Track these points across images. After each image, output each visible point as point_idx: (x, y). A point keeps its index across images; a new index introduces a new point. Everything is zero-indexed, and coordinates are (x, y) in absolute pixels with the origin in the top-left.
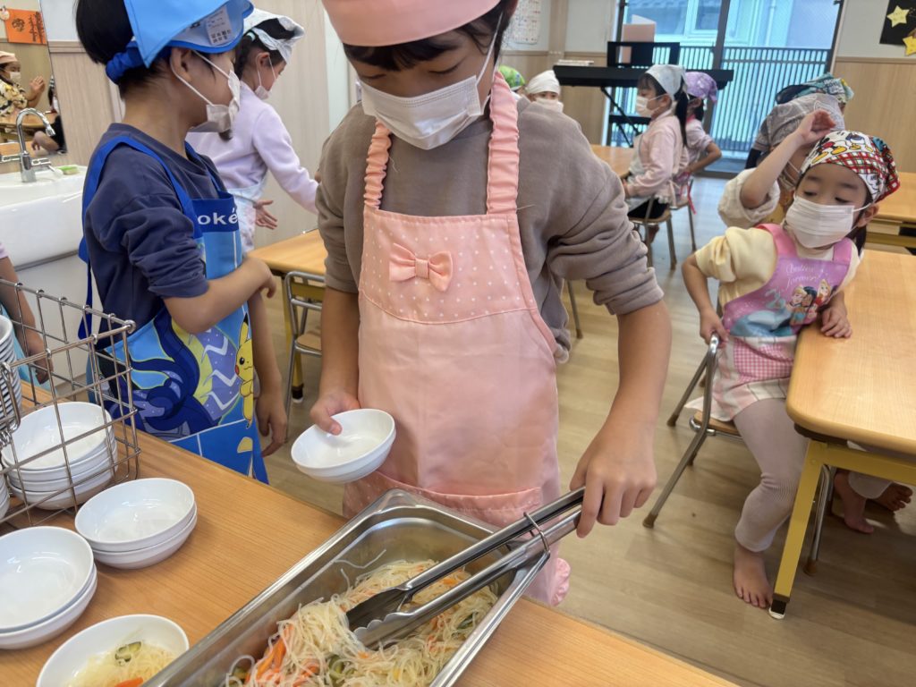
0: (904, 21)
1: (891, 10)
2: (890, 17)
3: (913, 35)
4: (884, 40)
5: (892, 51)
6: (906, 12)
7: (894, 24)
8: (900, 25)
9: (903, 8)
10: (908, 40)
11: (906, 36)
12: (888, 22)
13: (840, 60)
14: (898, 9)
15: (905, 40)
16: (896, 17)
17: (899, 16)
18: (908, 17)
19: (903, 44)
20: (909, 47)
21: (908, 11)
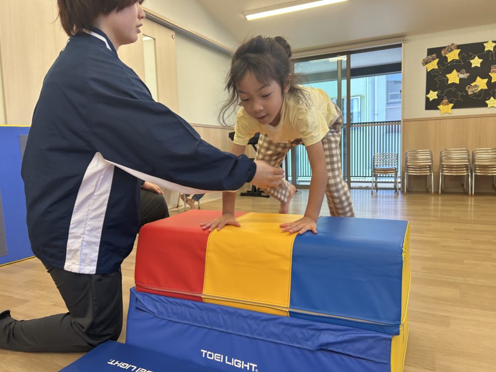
0: (436, 98)
1: (428, 93)
2: (428, 96)
3: (443, 104)
4: (427, 108)
5: (432, 114)
7: (431, 99)
8: (434, 100)
9: (434, 91)
12: (427, 99)
13: (405, 121)
14: (431, 92)
15: (438, 107)
17: (433, 95)
18: (437, 95)
19: (438, 109)
20: (442, 111)
21: (437, 92)
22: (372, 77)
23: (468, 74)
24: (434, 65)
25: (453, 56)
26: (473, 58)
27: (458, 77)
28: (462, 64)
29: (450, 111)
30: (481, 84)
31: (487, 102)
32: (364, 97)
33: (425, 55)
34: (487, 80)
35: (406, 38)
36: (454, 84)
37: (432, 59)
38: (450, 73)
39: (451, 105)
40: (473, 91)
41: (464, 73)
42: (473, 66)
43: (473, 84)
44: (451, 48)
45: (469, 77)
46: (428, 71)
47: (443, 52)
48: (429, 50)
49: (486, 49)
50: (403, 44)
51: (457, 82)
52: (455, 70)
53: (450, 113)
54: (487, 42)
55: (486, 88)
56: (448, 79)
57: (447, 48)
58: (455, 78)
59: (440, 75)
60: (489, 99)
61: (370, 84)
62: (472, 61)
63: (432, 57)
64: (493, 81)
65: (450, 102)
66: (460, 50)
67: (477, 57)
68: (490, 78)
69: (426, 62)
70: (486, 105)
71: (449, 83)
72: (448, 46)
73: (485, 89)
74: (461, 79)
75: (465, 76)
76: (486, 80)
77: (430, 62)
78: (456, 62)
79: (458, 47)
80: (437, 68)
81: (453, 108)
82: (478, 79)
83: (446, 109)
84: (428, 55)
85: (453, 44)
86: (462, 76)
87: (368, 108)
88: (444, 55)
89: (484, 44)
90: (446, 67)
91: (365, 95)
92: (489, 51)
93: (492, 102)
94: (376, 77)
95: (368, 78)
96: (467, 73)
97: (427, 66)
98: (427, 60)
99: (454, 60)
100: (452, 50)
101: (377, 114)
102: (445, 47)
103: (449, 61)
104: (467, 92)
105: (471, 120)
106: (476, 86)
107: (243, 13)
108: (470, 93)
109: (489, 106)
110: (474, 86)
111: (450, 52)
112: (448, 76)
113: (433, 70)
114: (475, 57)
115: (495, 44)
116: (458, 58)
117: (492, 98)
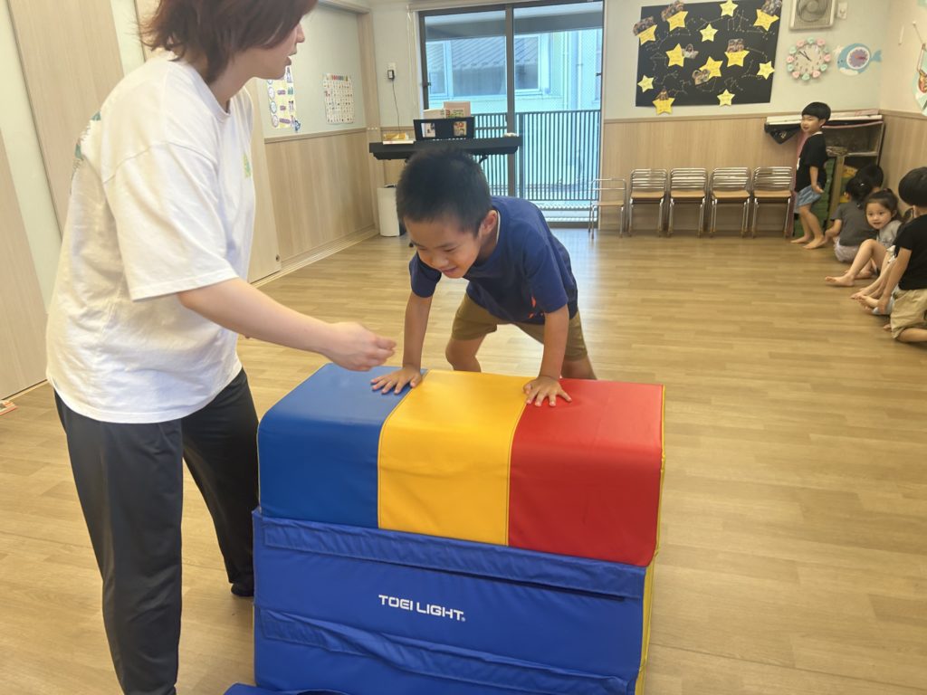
0: (651, 87)
1: (640, 79)
2: (640, 84)
3: (660, 97)
4: (639, 103)
5: (646, 112)
7: (644, 90)
8: (648, 90)
9: (649, 77)
10: (656, 102)
11: (655, 99)
12: (639, 89)
13: (606, 122)
14: (645, 78)
15: (654, 102)
16: (645, 84)
17: (647, 83)
18: (653, 83)
19: (653, 105)
20: (659, 108)
21: (652, 79)
23: (697, 52)
24: (649, 35)
25: (677, 21)
26: (705, 27)
27: (683, 55)
28: (688, 37)
29: (669, 109)
30: (713, 68)
31: (720, 97)
33: (637, 19)
36: (676, 66)
37: (648, 25)
38: (672, 49)
39: (672, 100)
40: (702, 80)
41: (691, 51)
42: (704, 40)
43: (702, 69)
44: (675, 9)
46: (642, 44)
47: (663, 15)
48: (644, 9)
49: (723, 14)
51: (681, 64)
52: (679, 46)
53: (669, 113)
54: (725, 2)
55: (720, 75)
56: (668, 59)
57: (669, 9)
58: (678, 57)
59: (658, 51)
60: (722, 93)
62: (702, 32)
63: (647, 22)
64: (729, 65)
65: (670, 95)
66: (686, 13)
67: (709, 26)
68: (726, 60)
69: (639, 29)
70: (717, 102)
71: (669, 65)
72: (671, 5)
73: (718, 77)
75: (692, 54)
76: (720, 63)
77: (645, 29)
78: (680, 32)
79: (686, 7)
80: (654, 39)
81: (673, 104)
82: (710, 59)
83: (664, 106)
84: (642, 18)
85: (677, 2)
86: (688, 55)
88: (664, 20)
89: (722, 6)
90: (668, 39)
92: (727, 16)
93: (725, 98)
96: (694, 50)
97: (639, 35)
98: (641, 26)
99: (678, 28)
100: (676, 12)
102: (667, 6)
103: (671, 29)
104: (694, 80)
105: (698, 123)
106: (706, 71)
108: (697, 82)
109: (722, 103)
110: (703, 72)
111: (674, 14)
112: (669, 53)
113: (649, 42)
114: (707, 25)
115: (736, 6)
116: (684, 26)
117: (726, 92)
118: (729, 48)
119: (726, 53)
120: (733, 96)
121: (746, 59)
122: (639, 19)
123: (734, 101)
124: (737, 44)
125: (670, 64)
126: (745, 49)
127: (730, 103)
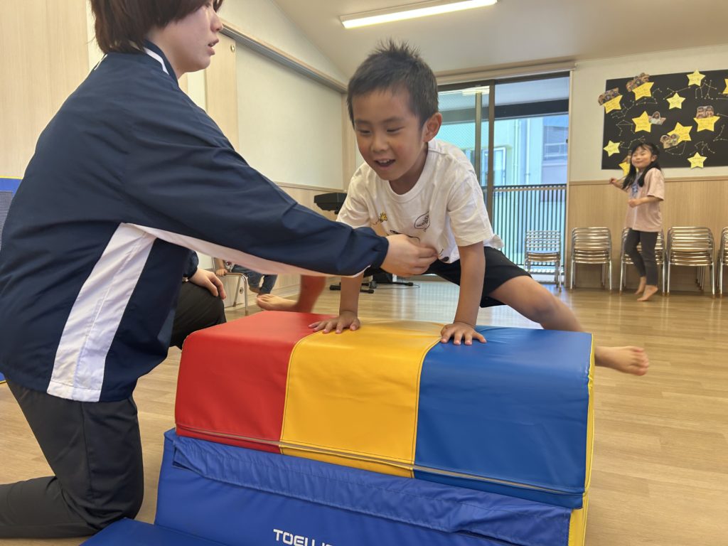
0: (617, 151)
1: (605, 144)
2: (606, 149)
4: (605, 166)
6: (618, 144)
7: (610, 154)
8: (615, 155)
9: (615, 142)
10: (623, 165)
11: (621, 162)
12: (605, 153)
14: (611, 143)
15: (621, 165)
16: (612, 149)
17: (613, 148)
18: (619, 148)
19: (620, 168)
22: (524, 120)
23: (664, 119)
24: (615, 104)
25: (643, 91)
26: (672, 96)
27: (650, 122)
28: (655, 105)
30: (682, 133)
31: (690, 160)
32: (510, 148)
33: (602, 89)
34: (691, 127)
35: (576, 64)
36: (643, 132)
37: (613, 95)
38: (639, 116)
40: (671, 144)
41: (658, 117)
42: (671, 107)
43: (670, 134)
44: (640, 81)
45: (664, 122)
46: (607, 112)
47: (628, 86)
48: (608, 82)
49: (690, 84)
50: (571, 73)
51: (649, 130)
52: (645, 113)
54: (692, 73)
55: (689, 139)
56: (634, 126)
57: (633, 81)
58: (645, 123)
59: (623, 118)
60: (693, 156)
61: (520, 130)
62: (669, 100)
63: (612, 93)
64: (699, 130)
66: (651, 84)
67: (676, 94)
68: (695, 125)
69: (604, 100)
70: (688, 165)
72: (637, 77)
73: (688, 142)
74: (653, 126)
75: (659, 121)
76: (689, 128)
77: (610, 99)
78: (646, 101)
79: (651, 79)
80: (620, 108)
82: (678, 126)
84: (608, 88)
85: (643, 75)
86: (655, 121)
87: (516, 165)
88: (629, 91)
89: (688, 76)
90: (633, 107)
91: (512, 146)
92: (695, 86)
93: (696, 160)
94: (529, 120)
95: (517, 120)
96: (662, 117)
97: (605, 105)
98: (606, 97)
99: (644, 97)
100: (641, 83)
101: (529, 174)
102: (632, 79)
103: (637, 99)
104: (662, 144)
106: (675, 136)
107: (339, 17)
108: (666, 146)
109: (693, 166)
110: (671, 137)
111: (639, 85)
112: (635, 120)
113: (614, 111)
114: (674, 93)
115: (704, 76)
116: (650, 95)
117: (697, 155)
118: (697, 115)
119: (695, 119)
120: (705, 158)
121: (716, 125)
122: (604, 91)
123: (706, 164)
124: (707, 110)
125: (637, 130)
126: (715, 115)
127: (702, 165)
